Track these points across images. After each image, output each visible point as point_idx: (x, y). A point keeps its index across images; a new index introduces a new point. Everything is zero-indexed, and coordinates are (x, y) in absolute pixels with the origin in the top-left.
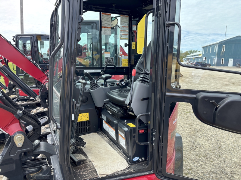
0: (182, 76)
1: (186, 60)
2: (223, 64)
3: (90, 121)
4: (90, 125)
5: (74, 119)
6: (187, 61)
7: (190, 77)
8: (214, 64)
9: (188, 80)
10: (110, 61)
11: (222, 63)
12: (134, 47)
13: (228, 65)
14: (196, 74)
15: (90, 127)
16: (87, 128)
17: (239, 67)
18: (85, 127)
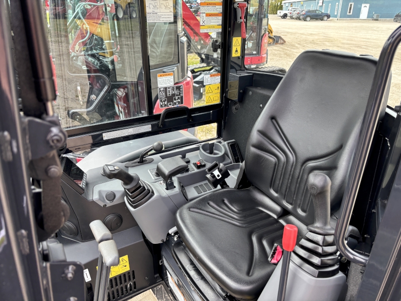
0: (285, 42)
1: (287, 5)
2: (351, 14)
3: (133, 271)
4: (134, 278)
5: (90, 279)
6: (290, 8)
7: (299, 44)
8: (336, 14)
9: (295, 51)
10: (174, 95)
11: (350, 12)
12: (237, 51)
13: (358, 16)
14: (308, 37)
15: (135, 283)
16: (126, 287)
17: (377, 20)
18: (123, 285)
